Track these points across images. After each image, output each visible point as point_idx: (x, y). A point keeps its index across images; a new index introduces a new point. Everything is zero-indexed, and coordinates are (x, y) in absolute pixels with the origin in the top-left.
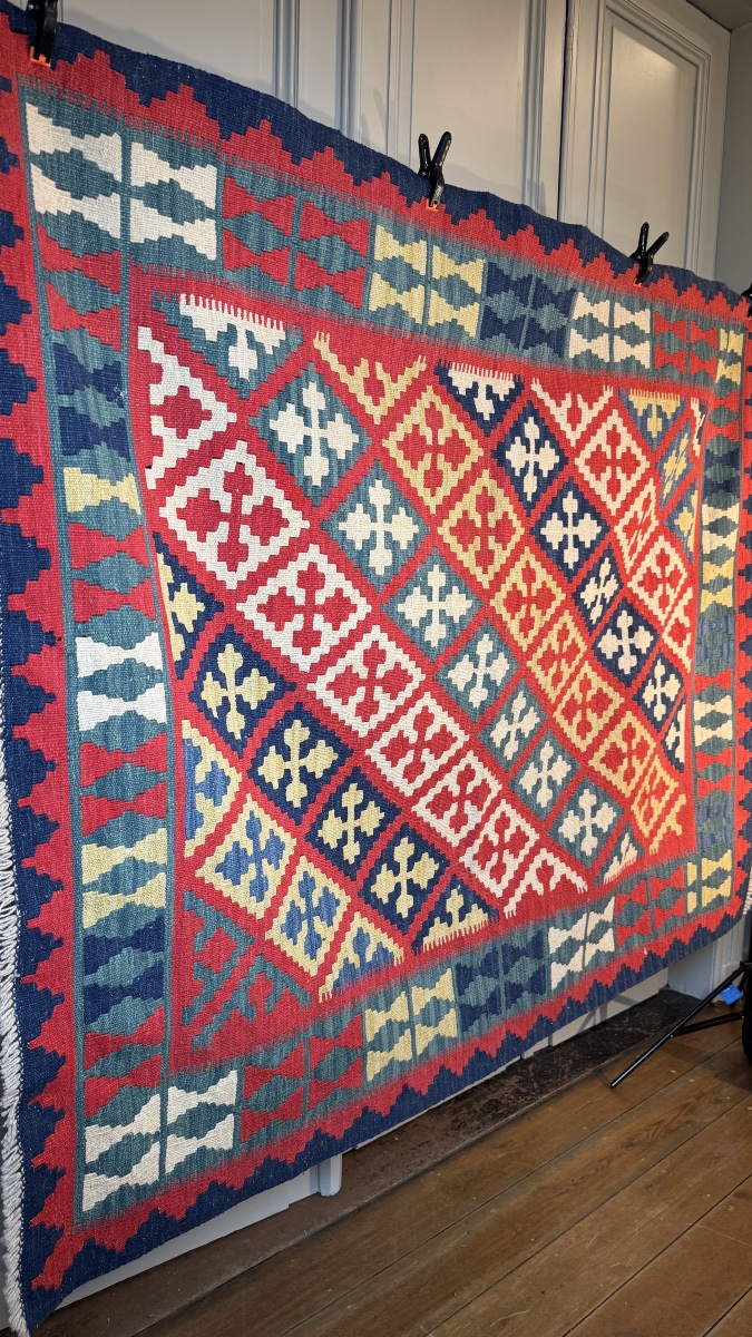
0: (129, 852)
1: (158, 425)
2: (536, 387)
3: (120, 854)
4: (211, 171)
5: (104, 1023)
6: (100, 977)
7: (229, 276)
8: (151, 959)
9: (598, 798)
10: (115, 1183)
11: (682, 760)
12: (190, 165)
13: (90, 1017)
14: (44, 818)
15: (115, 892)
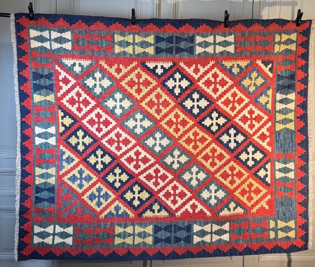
0: (46, 171)
1: (61, 84)
2: (182, 64)
3: (44, 171)
4: (69, 32)
5: (39, 205)
6: (39, 195)
7: (74, 52)
8: (52, 195)
9: (218, 187)
10: (41, 240)
11: (269, 182)
12: (64, 32)
13: (36, 203)
14: (27, 160)
15: (43, 178)
